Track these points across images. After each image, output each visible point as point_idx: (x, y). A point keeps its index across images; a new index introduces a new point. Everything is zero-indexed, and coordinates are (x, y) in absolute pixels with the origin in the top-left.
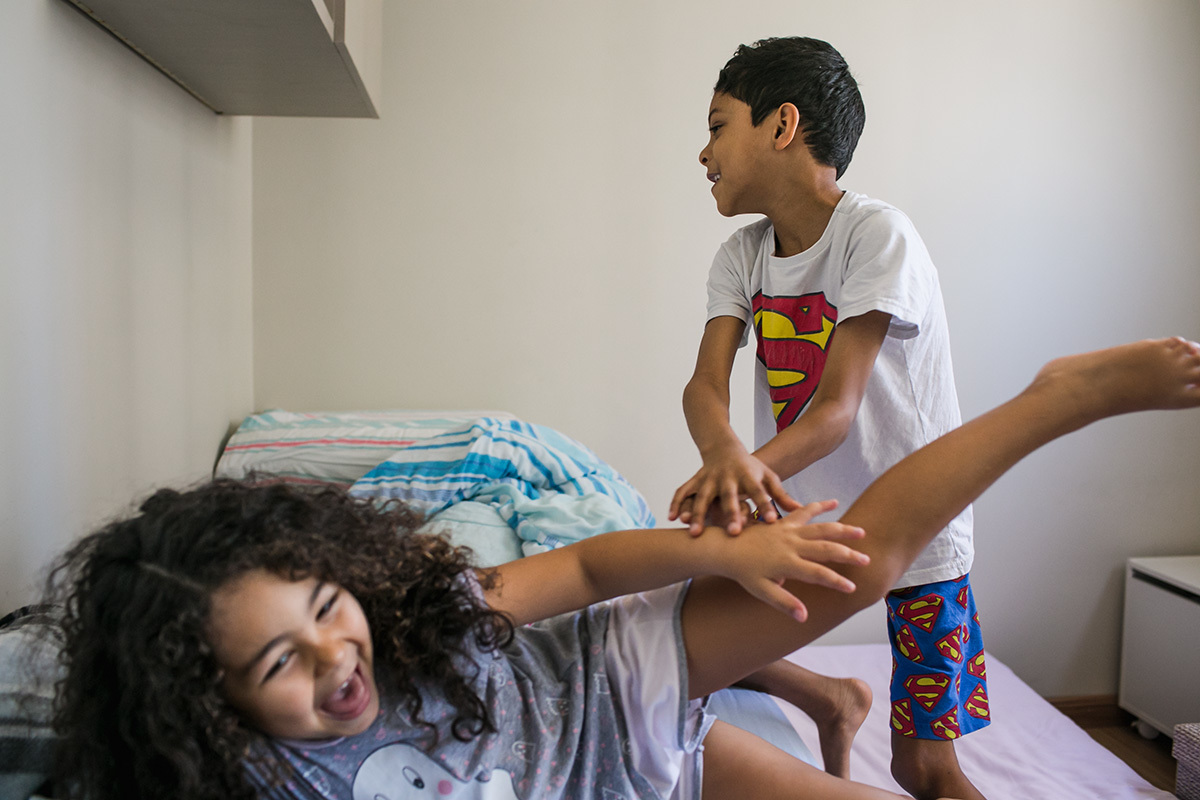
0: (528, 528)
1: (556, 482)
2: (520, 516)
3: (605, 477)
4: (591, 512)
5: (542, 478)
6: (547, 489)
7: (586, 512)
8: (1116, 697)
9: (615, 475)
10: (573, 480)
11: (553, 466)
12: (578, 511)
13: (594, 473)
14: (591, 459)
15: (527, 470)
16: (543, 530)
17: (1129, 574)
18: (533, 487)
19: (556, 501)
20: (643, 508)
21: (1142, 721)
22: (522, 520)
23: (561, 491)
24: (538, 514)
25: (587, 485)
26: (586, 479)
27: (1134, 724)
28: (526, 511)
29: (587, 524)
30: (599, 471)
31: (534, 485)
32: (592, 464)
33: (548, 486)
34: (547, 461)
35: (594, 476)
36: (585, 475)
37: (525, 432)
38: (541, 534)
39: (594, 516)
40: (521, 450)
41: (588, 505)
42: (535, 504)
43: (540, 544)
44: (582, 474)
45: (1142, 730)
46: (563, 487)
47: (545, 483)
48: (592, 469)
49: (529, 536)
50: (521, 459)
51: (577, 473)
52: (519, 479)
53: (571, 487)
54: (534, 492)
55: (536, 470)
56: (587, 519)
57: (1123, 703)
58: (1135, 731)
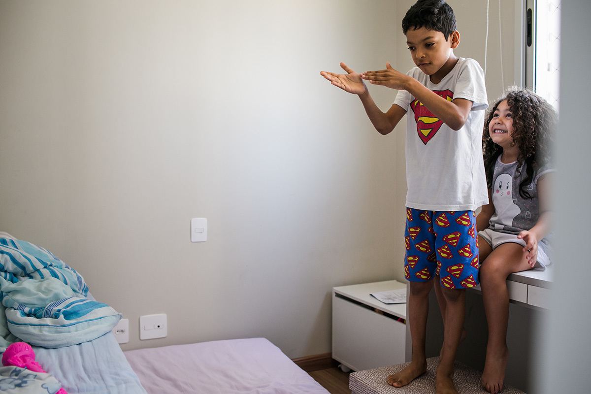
0: (8, 300)
1: (28, 272)
2: (4, 294)
3: (57, 267)
4: (46, 288)
5: (20, 270)
6: (23, 277)
7: (43, 289)
8: (331, 354)
9: (64, 264)
10: (38, 270)
11: (26, 263)
12: (39, 289)
13: (51, 265)
14: (49, 258)
15: (10, 266)
16: (17, 301)
17: (334, 295)
18: (14, 277)
19: (27, 283)
20: (80, 282)
21: (343, 364)
22: (5, 296)
23: (31, 277)
24: (15, 292)
25: (45, 272)
26: (45, 269)
27: (339, 366)
28: (7, 291)
29: (43, 296)
30: (53, 264)
31: (15, 275)
32: (50, 261)
33: (24, 275)
34: (22, 260)
35: (50, 267)
36: (45, 267)
37: (10, 246)
38: (16, 303)
39: (47, 291)
40: (6, 256)
41: (45, 284)
42: (13, 286)
43: (15, 309)
44: (43, 266)
45: (343, 369)
46: (32, 275)
47: (22, 273)
48: (49, 263)
49: (9, 305)
50: (6, 261)
51: (40, 266)
52: (6, 272)
53: (37, 275)
54: (15, 278)
55: (15, 266)
56: (43, 292)
57: (334, 357)
58: (340, 369)
